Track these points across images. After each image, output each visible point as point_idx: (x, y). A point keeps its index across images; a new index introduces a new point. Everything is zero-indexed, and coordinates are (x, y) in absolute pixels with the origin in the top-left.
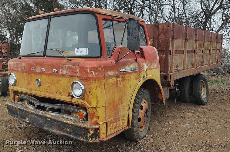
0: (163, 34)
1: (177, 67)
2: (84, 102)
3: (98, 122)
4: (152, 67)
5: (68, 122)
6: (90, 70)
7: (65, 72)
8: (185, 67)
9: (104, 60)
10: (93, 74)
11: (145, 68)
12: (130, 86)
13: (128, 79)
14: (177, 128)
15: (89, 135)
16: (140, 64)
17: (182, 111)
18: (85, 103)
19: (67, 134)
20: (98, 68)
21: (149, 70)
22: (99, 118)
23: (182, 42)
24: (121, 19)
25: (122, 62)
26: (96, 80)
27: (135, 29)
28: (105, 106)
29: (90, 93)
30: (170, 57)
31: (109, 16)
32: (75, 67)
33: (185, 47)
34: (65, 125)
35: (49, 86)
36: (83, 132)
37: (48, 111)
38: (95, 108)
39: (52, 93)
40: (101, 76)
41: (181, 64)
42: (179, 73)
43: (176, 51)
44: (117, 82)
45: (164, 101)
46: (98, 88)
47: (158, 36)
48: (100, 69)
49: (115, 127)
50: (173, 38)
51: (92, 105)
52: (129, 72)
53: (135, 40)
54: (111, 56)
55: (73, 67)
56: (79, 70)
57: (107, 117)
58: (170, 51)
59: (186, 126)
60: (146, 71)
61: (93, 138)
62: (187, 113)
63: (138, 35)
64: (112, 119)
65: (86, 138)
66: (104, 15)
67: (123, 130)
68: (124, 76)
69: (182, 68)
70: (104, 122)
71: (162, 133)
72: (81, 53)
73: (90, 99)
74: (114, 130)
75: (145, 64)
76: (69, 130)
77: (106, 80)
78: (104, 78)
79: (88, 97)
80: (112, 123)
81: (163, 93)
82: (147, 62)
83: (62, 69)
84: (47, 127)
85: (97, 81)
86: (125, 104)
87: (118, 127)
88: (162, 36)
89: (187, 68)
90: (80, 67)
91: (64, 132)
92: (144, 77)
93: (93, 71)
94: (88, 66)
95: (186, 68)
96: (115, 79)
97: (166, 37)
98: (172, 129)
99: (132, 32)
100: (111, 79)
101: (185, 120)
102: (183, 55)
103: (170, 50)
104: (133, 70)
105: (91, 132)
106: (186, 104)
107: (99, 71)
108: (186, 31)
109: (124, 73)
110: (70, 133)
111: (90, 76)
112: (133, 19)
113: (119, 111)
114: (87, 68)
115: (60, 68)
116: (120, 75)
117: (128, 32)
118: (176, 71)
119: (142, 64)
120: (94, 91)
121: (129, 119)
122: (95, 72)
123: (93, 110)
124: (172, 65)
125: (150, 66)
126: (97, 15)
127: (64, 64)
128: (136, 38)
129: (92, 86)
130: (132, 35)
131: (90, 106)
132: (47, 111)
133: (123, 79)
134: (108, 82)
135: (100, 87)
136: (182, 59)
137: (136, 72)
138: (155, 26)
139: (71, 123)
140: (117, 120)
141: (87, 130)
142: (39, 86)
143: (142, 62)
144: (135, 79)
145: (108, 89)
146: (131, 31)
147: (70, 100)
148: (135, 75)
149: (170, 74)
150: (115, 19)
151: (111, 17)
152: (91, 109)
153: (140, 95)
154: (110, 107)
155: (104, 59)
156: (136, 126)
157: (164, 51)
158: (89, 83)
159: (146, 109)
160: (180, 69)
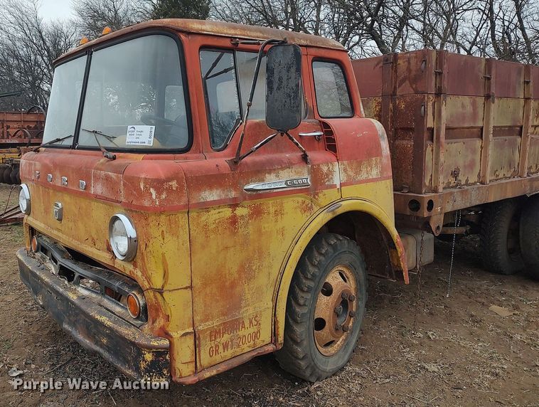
0: (410, 82)
1: (455, 174)
2: (135, 272)
3: (168, 329)
4: (364, 176)
5: (103, 319)
6: (145, 187)
7: (99, 189)
8: (484, 176)
9: (197, 158)
10: (154, 196)
11: (337, 179)
12: (282, 232)
13: (272, 210)
14: (447, 353)
15: (143, 365)
16: (319, 169)
17: (479, 299)
18: (138, 274)
19: (101, 351)
20: (169, 179)
21: (351, 184)
22: (172, 319)
23: (474, 104)
24: (254, 44)
25: (255, 164)
26: (161, 213)
27: (288, 71)
28: (191, 287)
29: (148, 250)
30: (429, 149)
31: (221, 40)
32: (118, 177)
33: (486, 118)
34: (99, 326)
36: (130, 353)
37: (76, 283)
38: (161, 292)
39: (81, 241)
40: (176, 203)
41: (471, 166)
42: (464, 193)
43: (453, 129)
44: (234, 221)
45: (405, 275)
46: (166, 235)
47: (395, 88)
48: (174, 184)
49: (225, 347)
50: (438, 94)
51: (153, 282)
52: (275, 191)
53: (288, 101)
54: (226, 146)
55: (114, 176)
56: (124, 185)
57: (197, 318)
58: (431, 130)
59: (478, 347)
60: (338, 187)
61: (153, 373)
62: (494, 308)
63: (297, 86)
64: (215, 323)
65: (137, 369)
66: (206, 37)
67: (254, 354)
68: (258, 201)
69: (473, 179)
70: (188, 331)
71: (395, 365)
72: (137, 140)
73: (148, 266)
74: (223, 354)
75: (337, 167)
76: (105, 341)
77: (193, 214)
78: (188, 208)
79: (143, 259)
80: (215, 333)
81: (400, 250)
82: (345, 162)
83: (95, 181)
84: (68, 324)
85: (163, 217)
86: (264, 280)
87: (239, 346)
88: (405, 89)
89: (494, 178)
90: (126, 178)
91: (96, 343)
92: (333, 204)
93: (152, 190)
94: (143, 176)
95: (488, 178)
96: (227, 212)
97: (417, 92)
98: (431, 354)
99: (280, 79)
100: (213, 212)
101: (480, 328)
102: (478, 143)
103: (429, 129)
104: (289, 186)
105: (149, 357)
106: (501, 276)
107: (170, 190)
108: (490, 73)
109: (257, 194)
110: (108, 350)
111: (147, 203)
112: (283, 43)
113: (241, 300)
114: (140, 180)
115: (91, 178)
116: (245, 199)
117: (268, 79)
118: (452, 187)
119: (325, 169)
120: (155, 245)
121: (275, 323)
122: (159, 193)
123: (155, 296)
124: (437, 170)
125: (356, 173)
126: (183, 37)
127: (98, 169)
128: (290, 96)
129: (152, 230)
130: (279, 89)
131: (149, 284)
132: (74, 284)
133: (257, 213)
134: (203, 218)
135: (175, 234)
136: (474, 152)
137: (301, 191)
138: (387, 60)
139: (109, 323)
140: (234, 325)
141: (139, 349)
142: (60, 219)
143: (327, 163)
144: (298, 210)
145: (200, 239)
146: (276, 76)
147: (112, 264)
148: (300, 199)
149: (427, 196)
150: (240, 45)
151: (228, 40)
152: (152, 294)
153: (321, 254)
154: (208, 290)
155: (198, 155)
156: (305, 343)
157: (412, 129)
158: (144, 222)
159: (342, 294)
160: (467, 180)
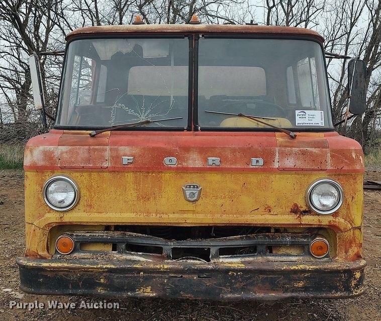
2: (337, 220)
6: (356, 156)
7: (290, 163)
10: (362, 162)
15: (354, 283)
18: (339, 221)
19: (295, 294)
29: (354, 201)
32: (321, 151)
35: (230, 197)
36: (340, 281)
37: (216, 256)
39: (242, 213)
55: (315, 150)
56: (332, 156)
65: (348, 289)
72: (311, 122)
73: (352, 212)
76: (301, 284)
83: (282, 157)
84: (231, 292)
90: (332, 151)
91: (286, 291)
93: (361, 157)
105: (358, 275)
110: (305, 289)
111: (358, 167)
114: (350, 151)
115: (273, 155)
129: (358, 186)
131: (351, 225)
132: (213, 258)
139: (311, 267)
141: (352, 272)
142: (196, 200)
147: (297, 222)
158: (352, 181)
